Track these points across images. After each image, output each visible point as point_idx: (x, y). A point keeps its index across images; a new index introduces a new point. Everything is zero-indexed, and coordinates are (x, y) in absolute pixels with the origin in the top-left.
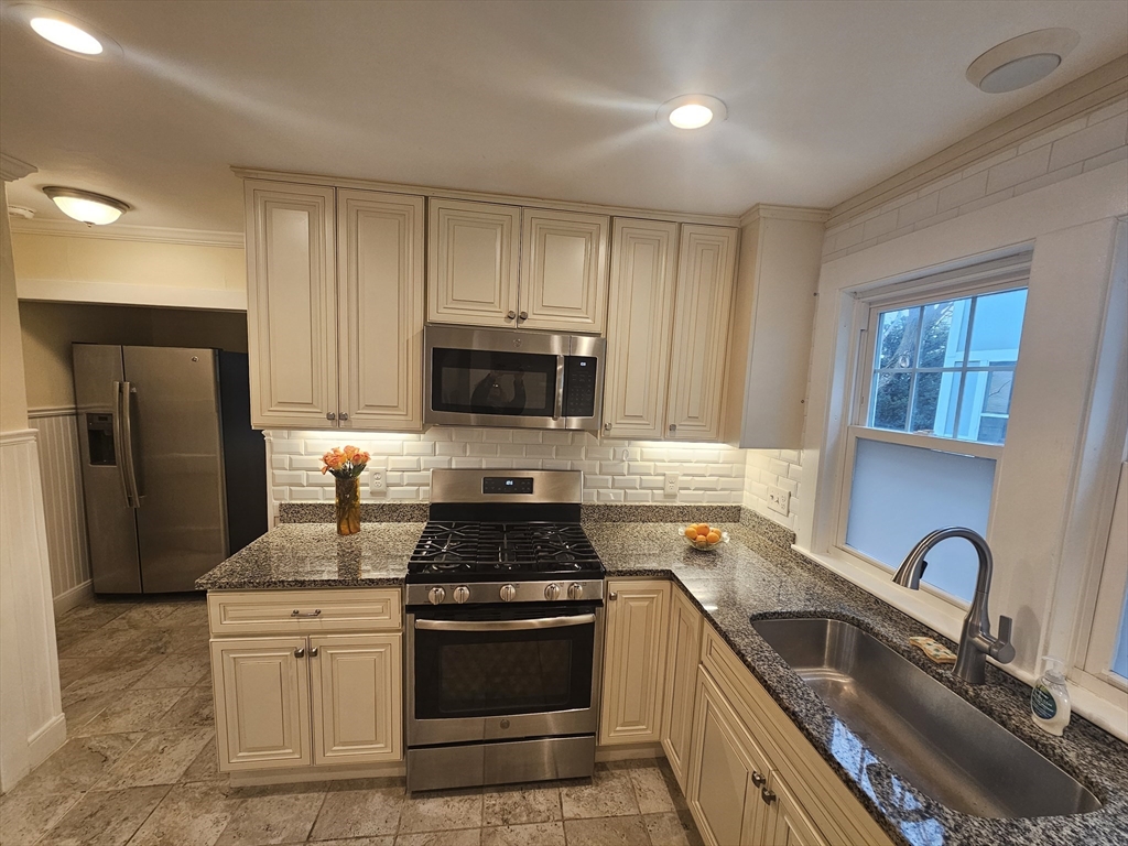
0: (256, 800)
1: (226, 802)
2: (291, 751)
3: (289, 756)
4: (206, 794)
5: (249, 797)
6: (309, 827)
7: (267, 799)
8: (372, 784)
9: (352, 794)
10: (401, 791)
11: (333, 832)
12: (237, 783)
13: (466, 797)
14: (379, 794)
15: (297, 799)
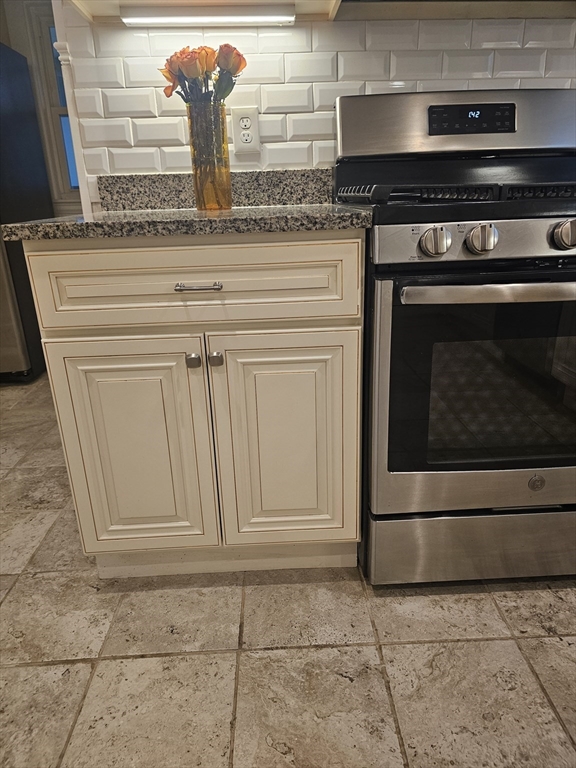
0: (142, 595)
1: (99, 596)
2: (187, 524)
3: (186, 532)
4: (67, 586)
5: (132, 590)
6: (235, 630)
7: (158, 592)
8: (306, 576)
9: (283, 588)
10: (356, 585)
11: (275, 637)
12: (107, 572)
13: (463, 596)
14: (324, 590)
15: (202, 594)
